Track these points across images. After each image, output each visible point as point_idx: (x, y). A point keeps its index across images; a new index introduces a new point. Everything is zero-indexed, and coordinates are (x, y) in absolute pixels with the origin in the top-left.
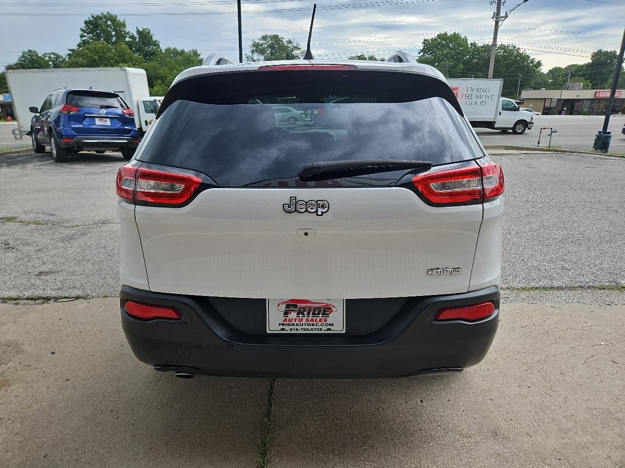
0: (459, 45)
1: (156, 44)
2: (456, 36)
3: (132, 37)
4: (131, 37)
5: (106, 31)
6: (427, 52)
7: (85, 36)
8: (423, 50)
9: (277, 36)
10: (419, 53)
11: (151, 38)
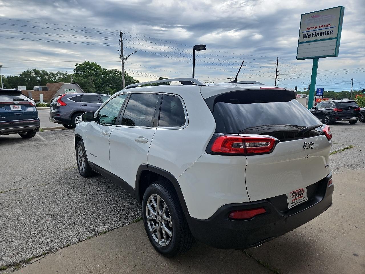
0: (97, 69)
2: (94, 64)
6: (79, 71)
8: (76, 69)
10: (74, 71)
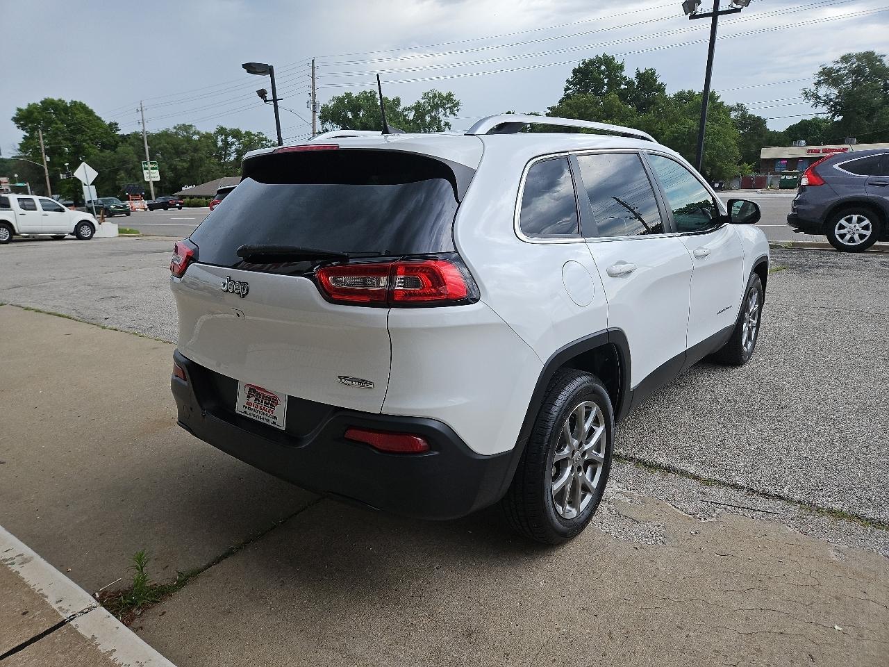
1: (661, 89)
3: (630, 83)
4: (627, 84)
5: (597, 79)
7: (570, 89)
9: (873, 53)
11: (655, 80)
